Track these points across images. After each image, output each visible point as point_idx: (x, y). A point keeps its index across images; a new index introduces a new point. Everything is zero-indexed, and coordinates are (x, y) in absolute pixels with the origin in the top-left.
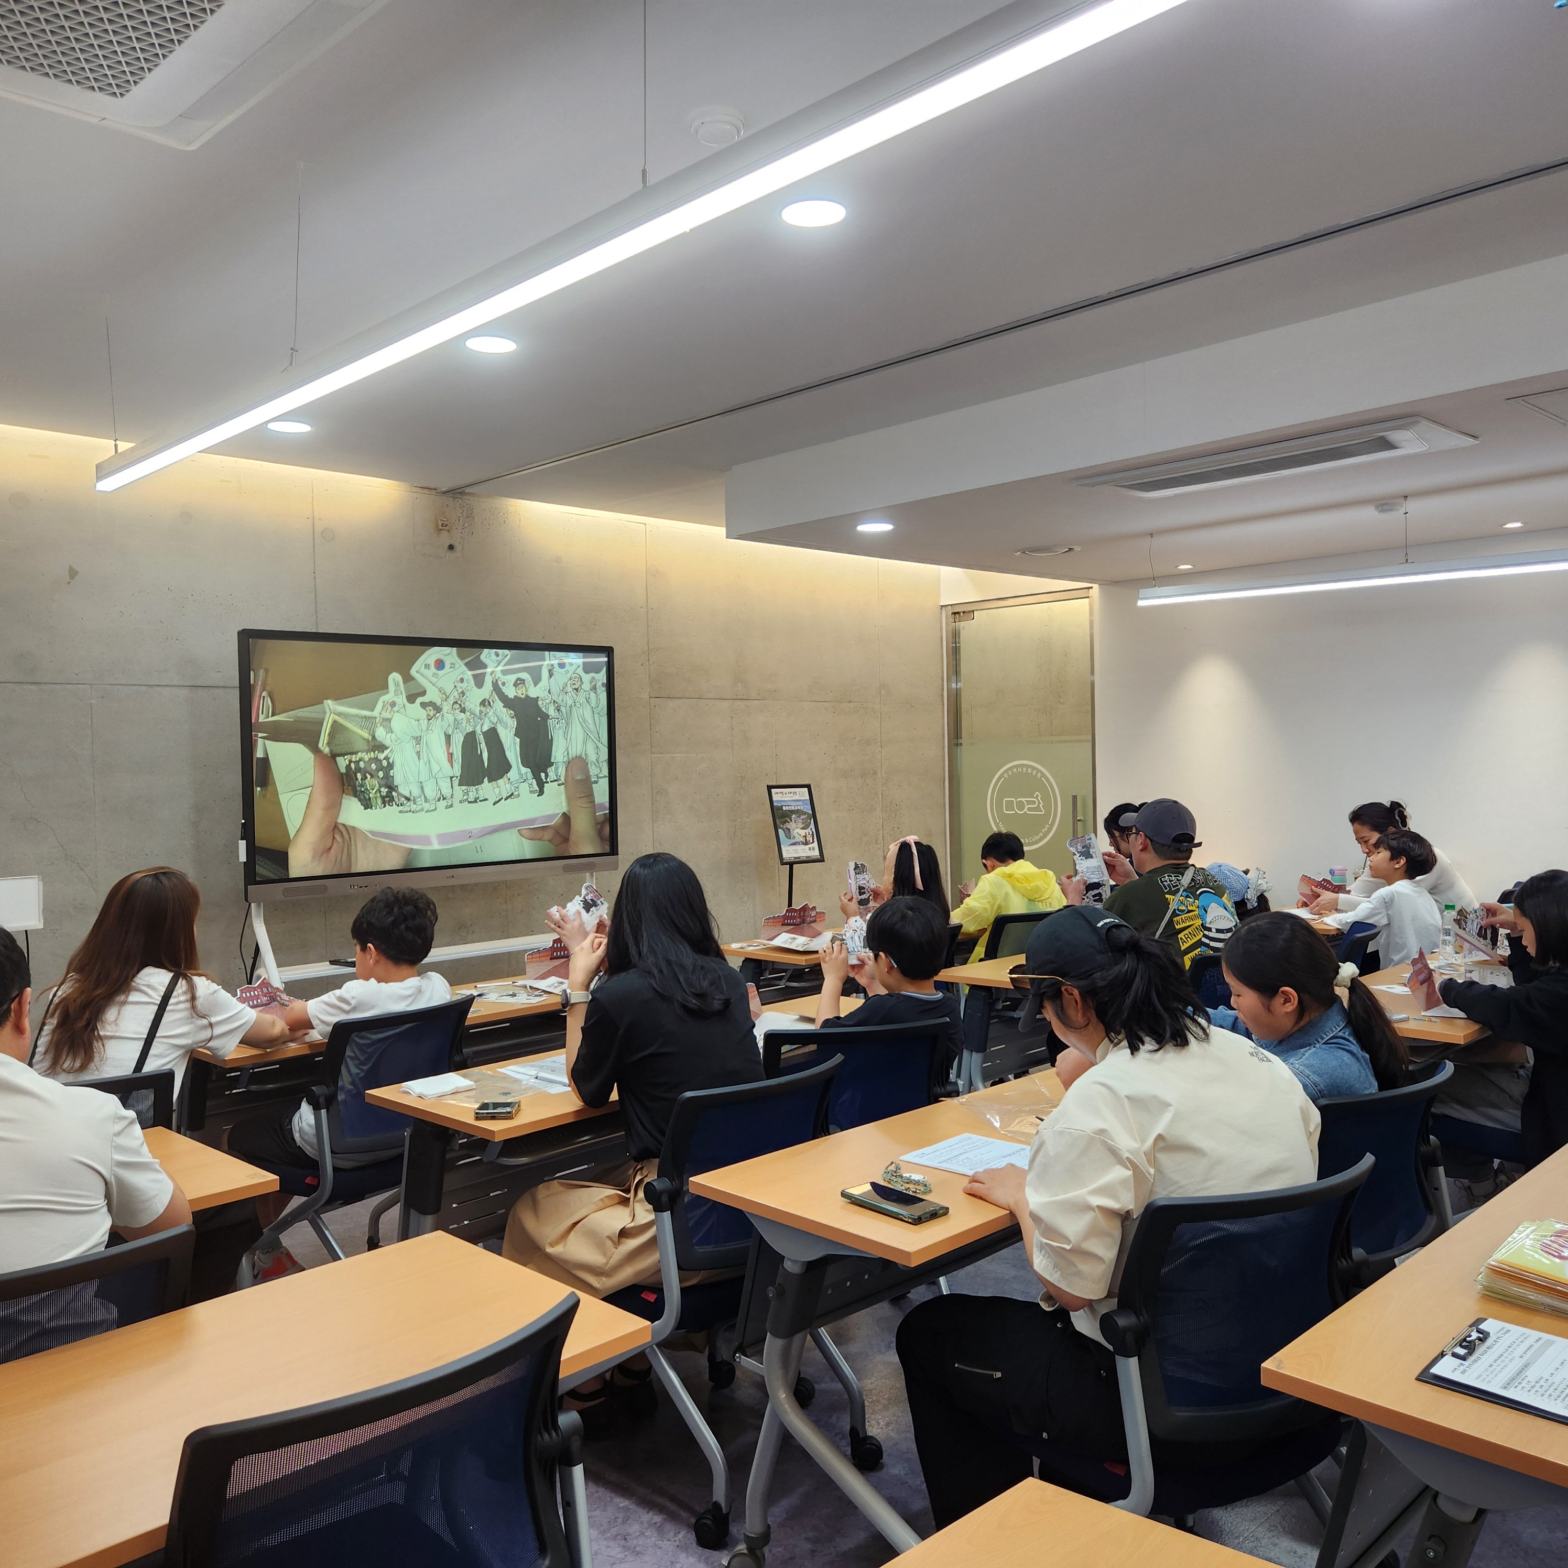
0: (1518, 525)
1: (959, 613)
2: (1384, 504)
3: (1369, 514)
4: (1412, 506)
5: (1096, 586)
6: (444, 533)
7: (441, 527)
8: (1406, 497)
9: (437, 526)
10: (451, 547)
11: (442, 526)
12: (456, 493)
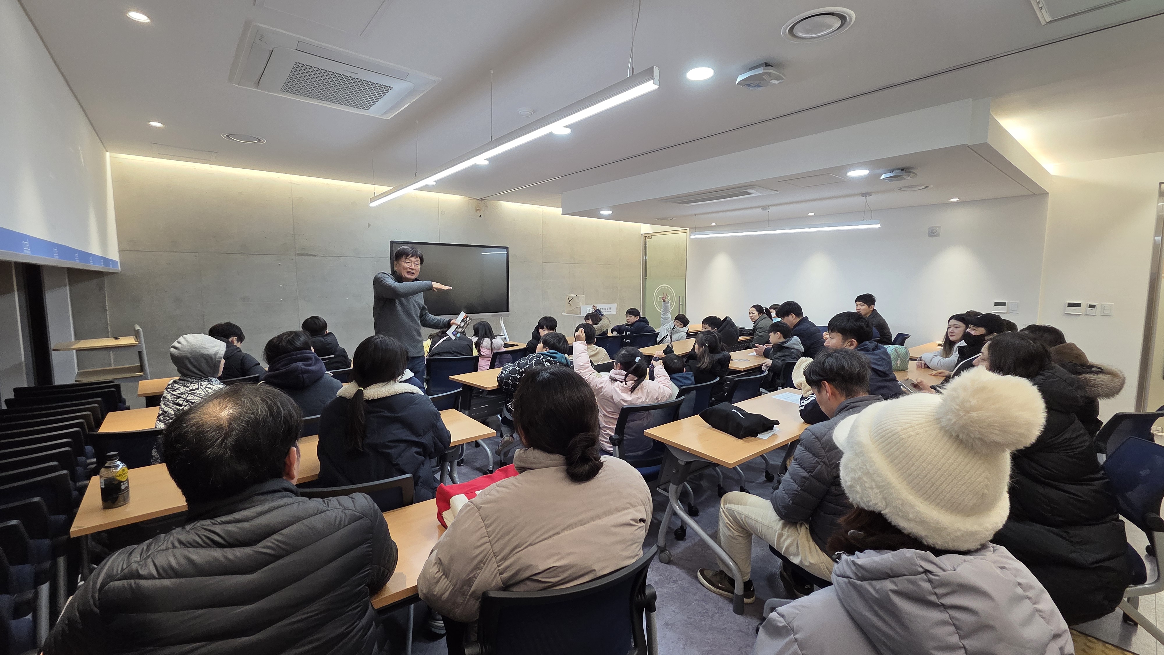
0: (813, 214)
1: (647, 236)
2: (764, 208)
3: (760, 210)
4: (771, 209)
5: (688, 229)
6: (478, 212)
8: (769, 206)
9: (476, 210)
10: (480, 216)
11: (478, 210)
12: (482, 199)
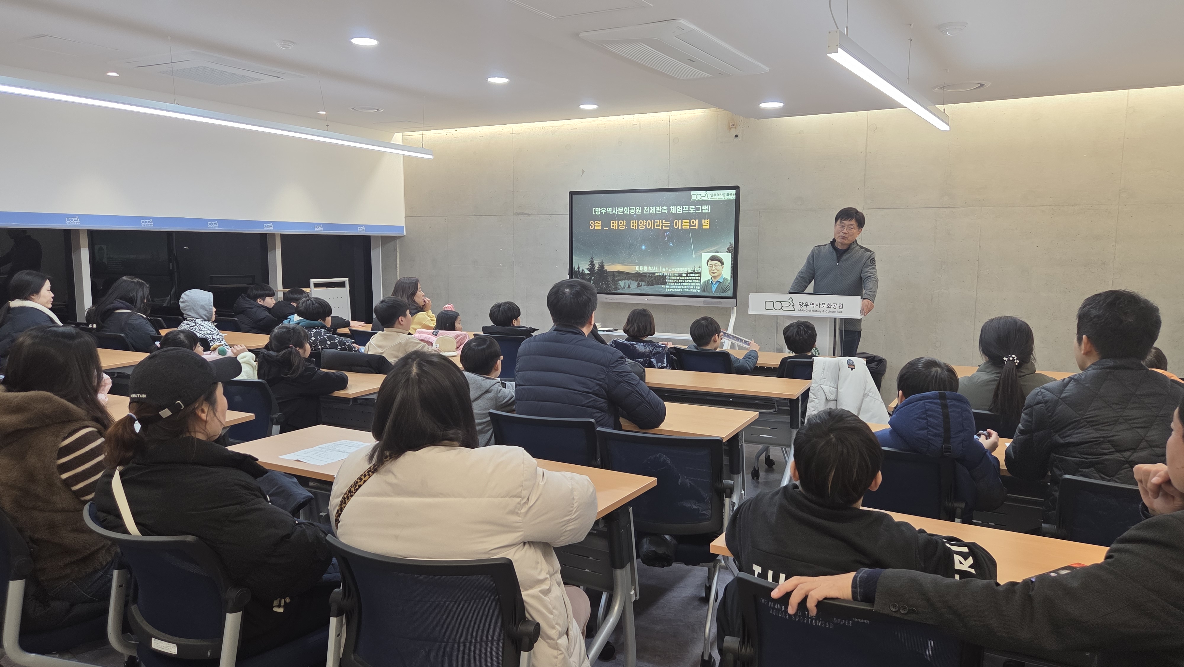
6: (733, 129)
7: (731, 127)
9: (729, 126)
10: (736, 136)
